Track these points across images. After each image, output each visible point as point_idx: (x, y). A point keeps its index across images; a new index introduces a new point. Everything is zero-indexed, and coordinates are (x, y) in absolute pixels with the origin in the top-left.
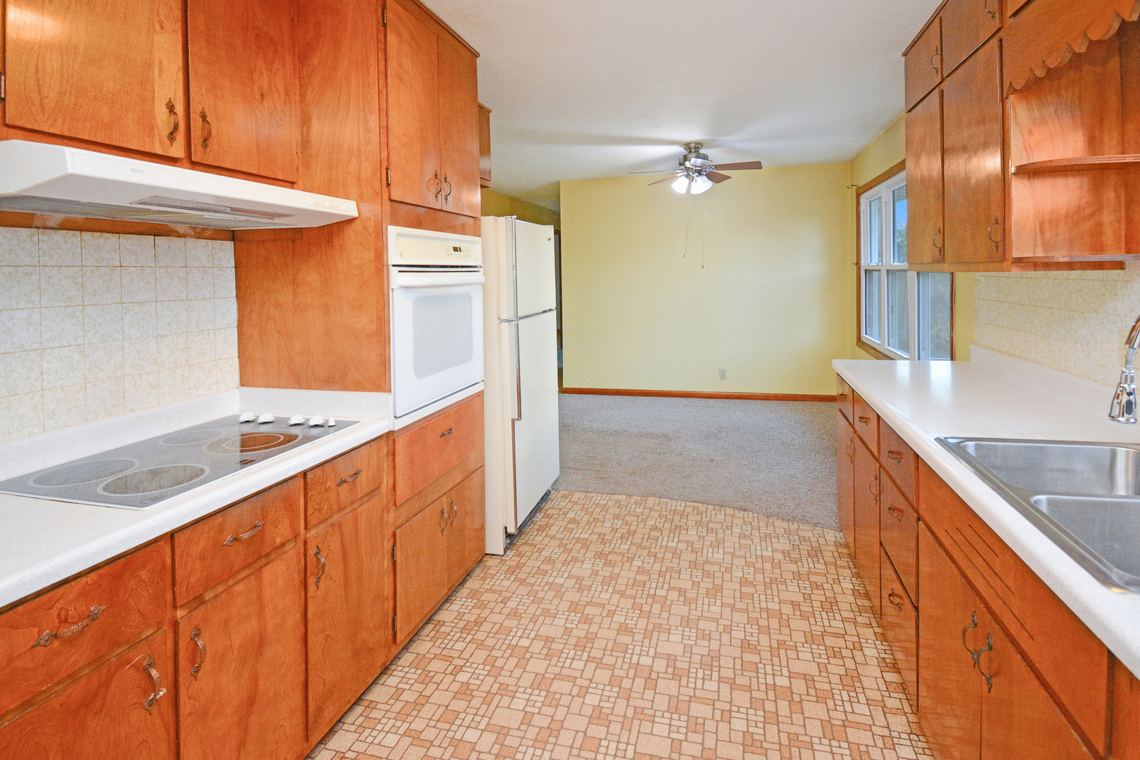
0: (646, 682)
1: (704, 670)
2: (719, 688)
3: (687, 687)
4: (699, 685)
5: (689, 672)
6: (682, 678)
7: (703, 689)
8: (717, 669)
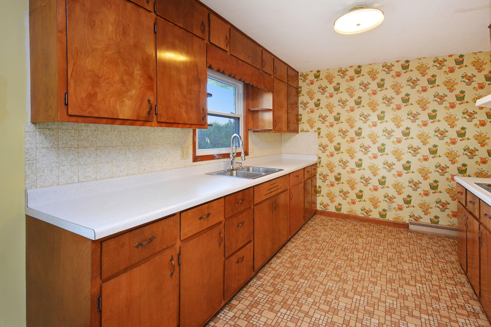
0: (349, 324)
1: (318, 323)
2: (314, 314)
3: (328, 318)
4: (322, 318)
5: (326, 324)
6: (330, 322)
7: (321, 315)
8: (311, 322)
